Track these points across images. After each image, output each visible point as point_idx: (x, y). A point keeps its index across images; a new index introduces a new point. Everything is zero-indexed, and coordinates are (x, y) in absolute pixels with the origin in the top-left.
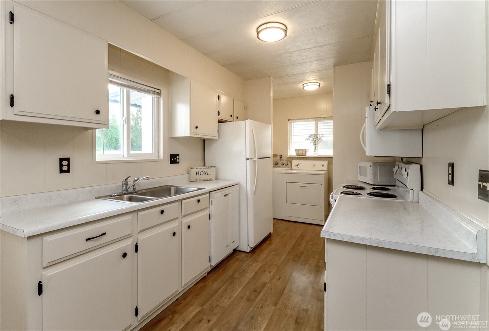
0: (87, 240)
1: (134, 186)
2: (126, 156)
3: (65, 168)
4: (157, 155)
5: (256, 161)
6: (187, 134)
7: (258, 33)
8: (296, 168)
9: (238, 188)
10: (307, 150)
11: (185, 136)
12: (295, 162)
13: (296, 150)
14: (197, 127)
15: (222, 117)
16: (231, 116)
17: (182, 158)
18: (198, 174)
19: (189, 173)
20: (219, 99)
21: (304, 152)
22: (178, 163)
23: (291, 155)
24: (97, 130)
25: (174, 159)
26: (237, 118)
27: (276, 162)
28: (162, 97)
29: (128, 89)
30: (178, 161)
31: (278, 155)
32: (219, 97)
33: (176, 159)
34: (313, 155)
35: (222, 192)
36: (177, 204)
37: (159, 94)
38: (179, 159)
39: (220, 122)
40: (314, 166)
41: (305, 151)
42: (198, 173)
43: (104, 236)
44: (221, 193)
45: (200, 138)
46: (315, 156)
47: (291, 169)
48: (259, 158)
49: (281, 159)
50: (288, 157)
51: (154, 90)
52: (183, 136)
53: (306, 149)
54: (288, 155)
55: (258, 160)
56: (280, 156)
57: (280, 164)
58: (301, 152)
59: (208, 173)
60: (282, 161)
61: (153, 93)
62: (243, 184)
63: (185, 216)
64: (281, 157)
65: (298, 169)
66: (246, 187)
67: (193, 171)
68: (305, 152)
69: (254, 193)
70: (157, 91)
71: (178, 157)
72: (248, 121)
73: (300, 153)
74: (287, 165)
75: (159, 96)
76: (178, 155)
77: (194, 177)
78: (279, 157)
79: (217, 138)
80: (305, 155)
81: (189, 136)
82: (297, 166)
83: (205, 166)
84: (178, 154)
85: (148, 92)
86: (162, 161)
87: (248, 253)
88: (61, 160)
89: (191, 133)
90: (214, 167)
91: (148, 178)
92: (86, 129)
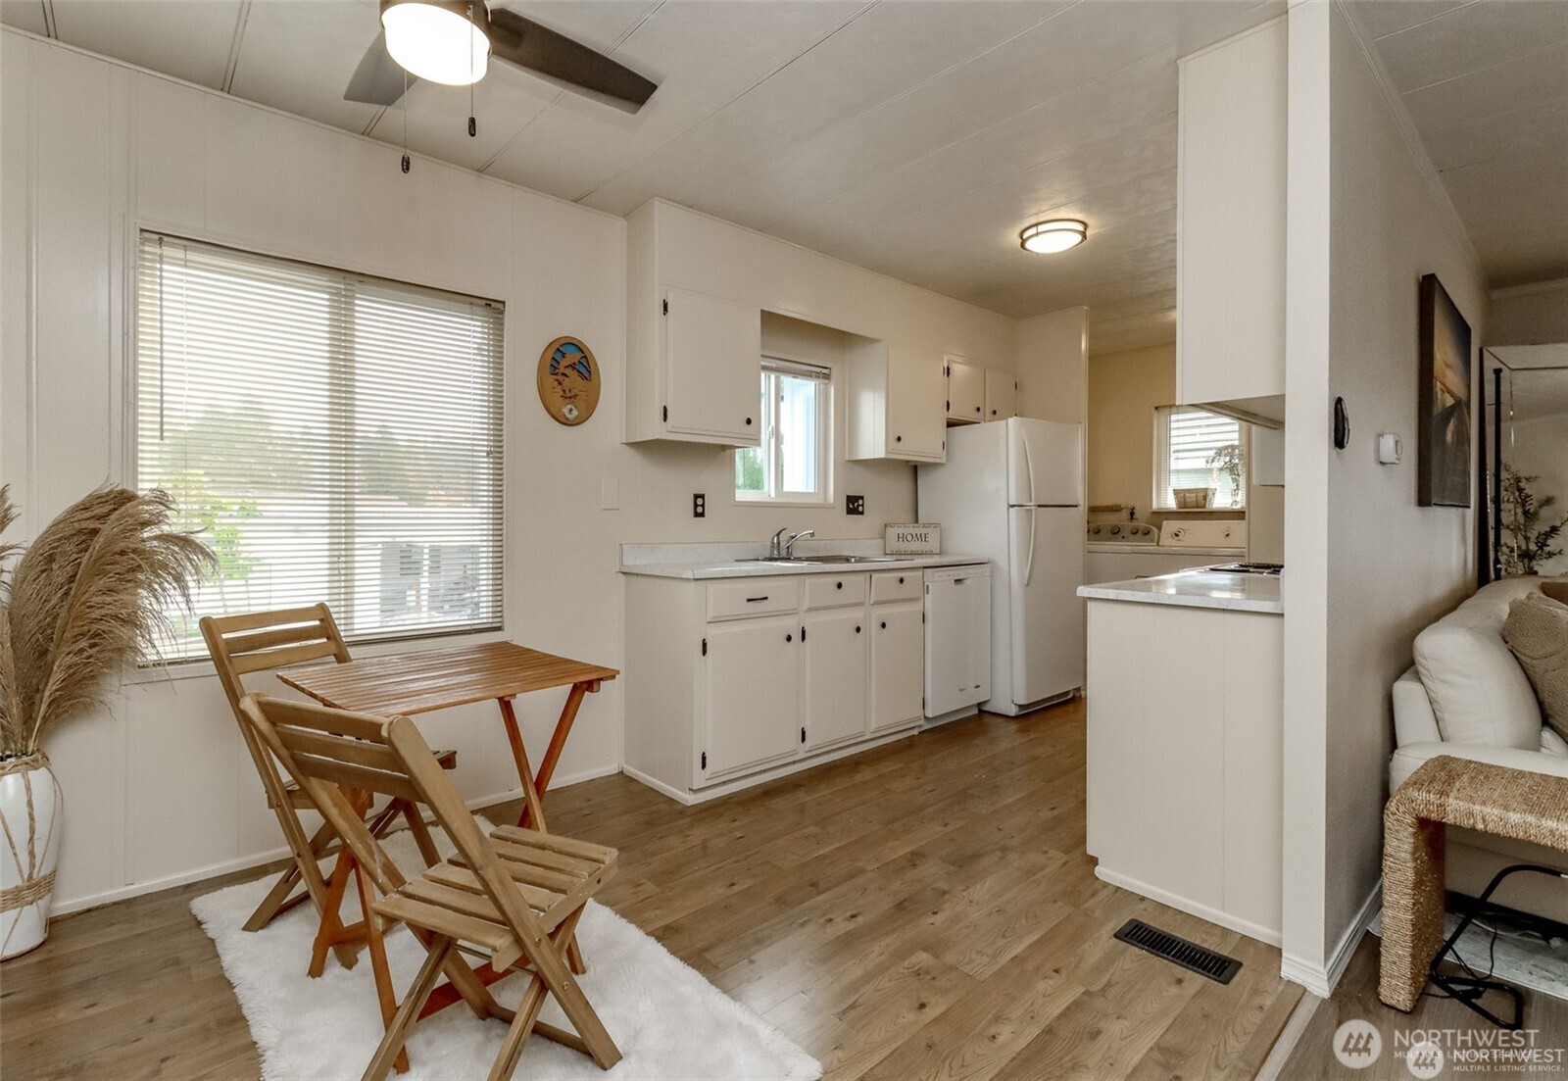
0: (749, 600)
1: (788, 547)
2: (773, 495)
3: (700, 510)
4: (822, 496)
5: (1031, 510)
6: (880, 453)
7: (1023, 242)
8: (1174, 542)
9: (988, 570)
10: (1210, 493)
11: (876, 457)
12: (1169, 526)
13: (1176, 492)
14: (899, 439)
15: (954, 414)
16: (978, 409)
17: (869, 504)
18: (901, 540)
19: (883, 537)
20: (948, 374)
21: (1200, 498)
22: (862, 513)
23: (1163, 506)
24: (737, 450)
25: (854, 505)
26: (995, 412)
27: (1116, 526)
28: (832, 382)
29: (777, 374)
30: (860, 509)
31: (1123, 506)
32: (948, 369)
33: (858, 505)
34: (1229, 506)
35: (951, 573)
36: (861, 577)
37: (827, 377)
38: (863, 505)
39: (951, 424)
40: (1228, 535)
41: (1205, 494)
42: (901, 538)
43: (766, 601)
44: (948, 573)
45: (907, 462)
46: (1234, 507)
47: (1158, 545)
48: (1039, 506)
49: (1132, 518)
50: (1154, 513)
51: (819, 370)
52: (872, 457)
53: (1206, 489)
54: (1155, 506)
55: (1036, 510)
56: (1129, 511)
57: (1126, 532)
58: (1191, 498)
59: (923, 538)
60: (1135, 523)
61: (818, 376)
62: (1002, 563)
63: (877, 603)
64: (1132, 514)
65: (1179, 543)
66: (1007, 568)
67: (892, 533)
68: (1205, 498)
69: (1028, 585)
70: (824, 371)
71: (860, 502)
72: (1012, 421)
73: (1187, 500)
74: (1148, 532)
75: (827, 381)
76: (862, 498)
77: (893, 544)
78: (1125, 514)
79: (943, 461)
80: (1204, 507)
81: (883, 456)
82: (1177, 535)
83: (917, 522)
84: (861, 495)
85: (808, 375)
86: (831, 507)
87: (1012, 717)
88: (696, 497)
89: (887, 452)
90: (937, 526)
91: (812, 535)
92: (724, 448)
